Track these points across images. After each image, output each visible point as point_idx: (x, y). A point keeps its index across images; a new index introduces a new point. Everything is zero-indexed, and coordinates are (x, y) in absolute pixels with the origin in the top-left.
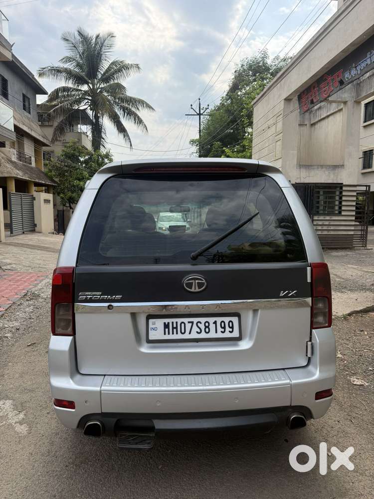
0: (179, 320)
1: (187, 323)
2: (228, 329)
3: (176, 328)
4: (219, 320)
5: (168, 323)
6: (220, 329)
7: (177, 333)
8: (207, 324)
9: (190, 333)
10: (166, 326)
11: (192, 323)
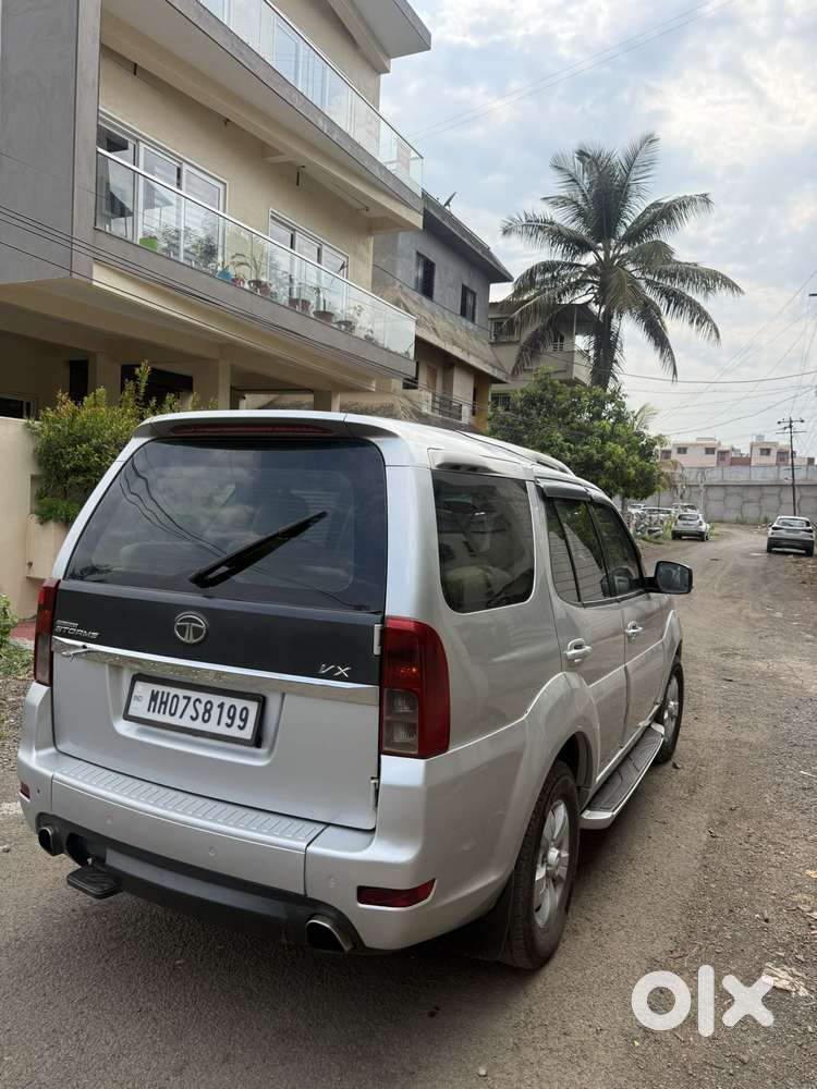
0: (173, 691)
1: (181, 698)
2: (238, 722)
3: (166, 703)
4: (229, 701)
5: (158, 692)
6: (225, 719)
7: (164, 713)
8: (209, 706)
9: (181, 717)
10: (154, 697)
11: (189, 698)
